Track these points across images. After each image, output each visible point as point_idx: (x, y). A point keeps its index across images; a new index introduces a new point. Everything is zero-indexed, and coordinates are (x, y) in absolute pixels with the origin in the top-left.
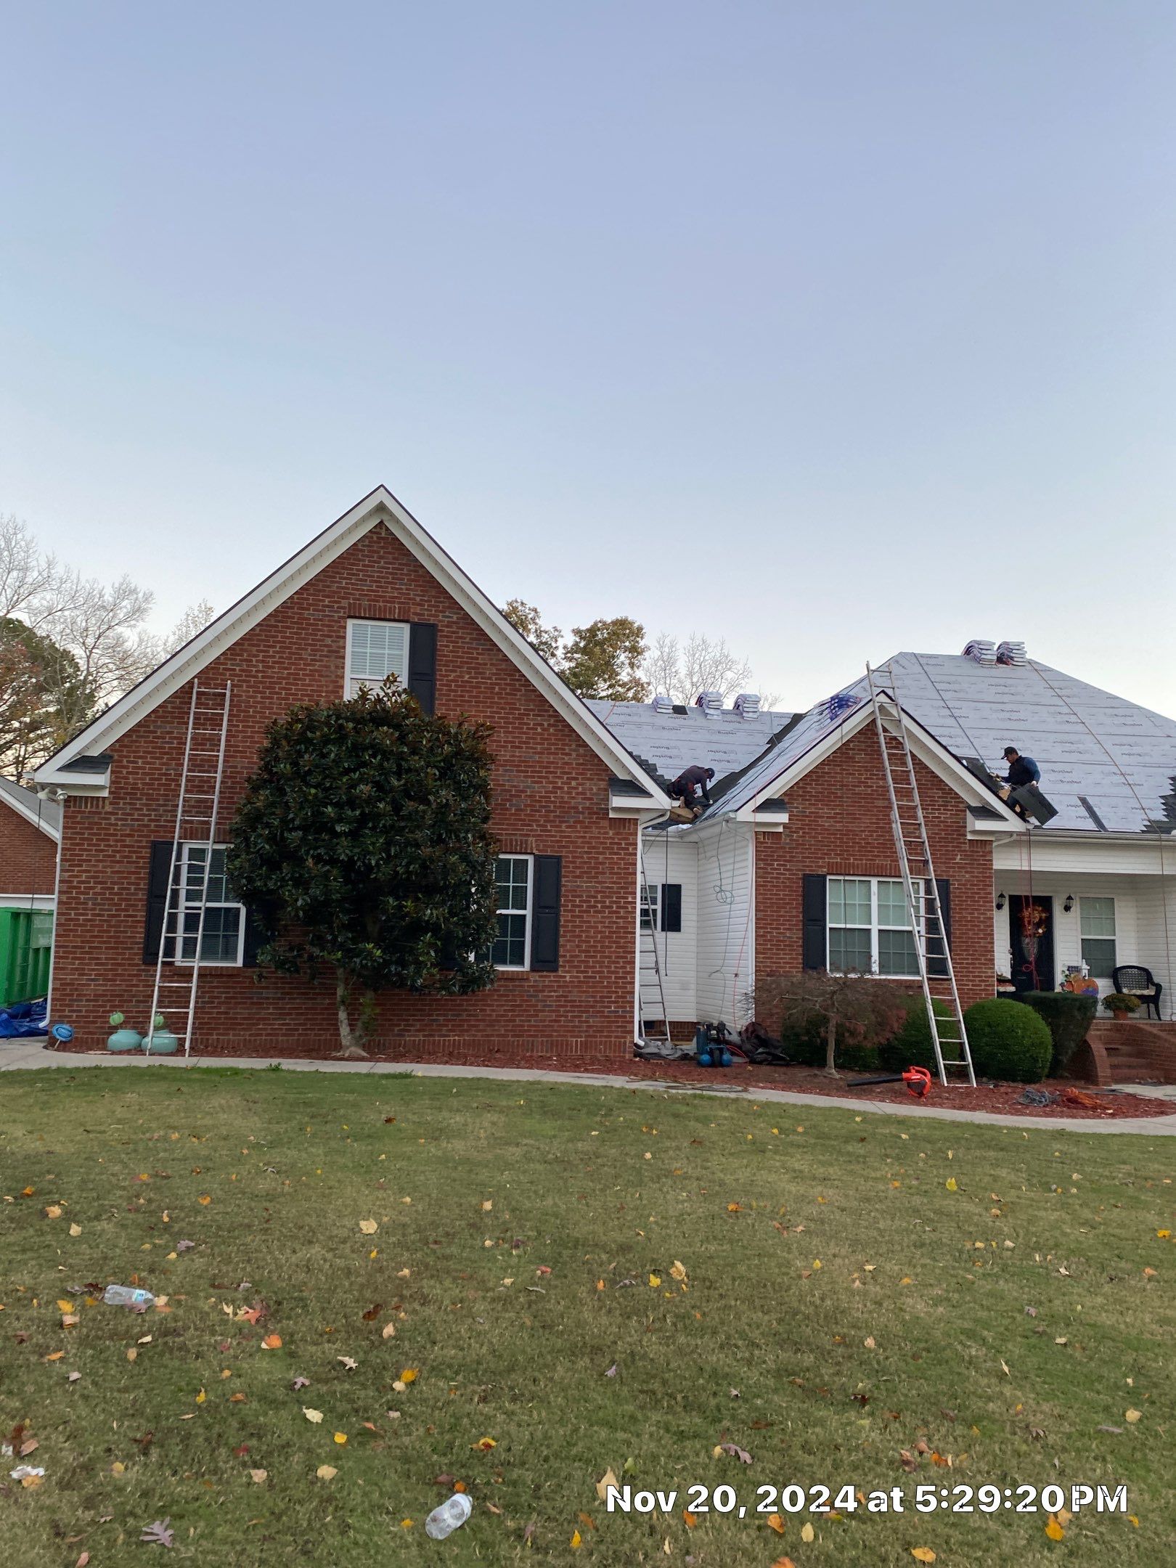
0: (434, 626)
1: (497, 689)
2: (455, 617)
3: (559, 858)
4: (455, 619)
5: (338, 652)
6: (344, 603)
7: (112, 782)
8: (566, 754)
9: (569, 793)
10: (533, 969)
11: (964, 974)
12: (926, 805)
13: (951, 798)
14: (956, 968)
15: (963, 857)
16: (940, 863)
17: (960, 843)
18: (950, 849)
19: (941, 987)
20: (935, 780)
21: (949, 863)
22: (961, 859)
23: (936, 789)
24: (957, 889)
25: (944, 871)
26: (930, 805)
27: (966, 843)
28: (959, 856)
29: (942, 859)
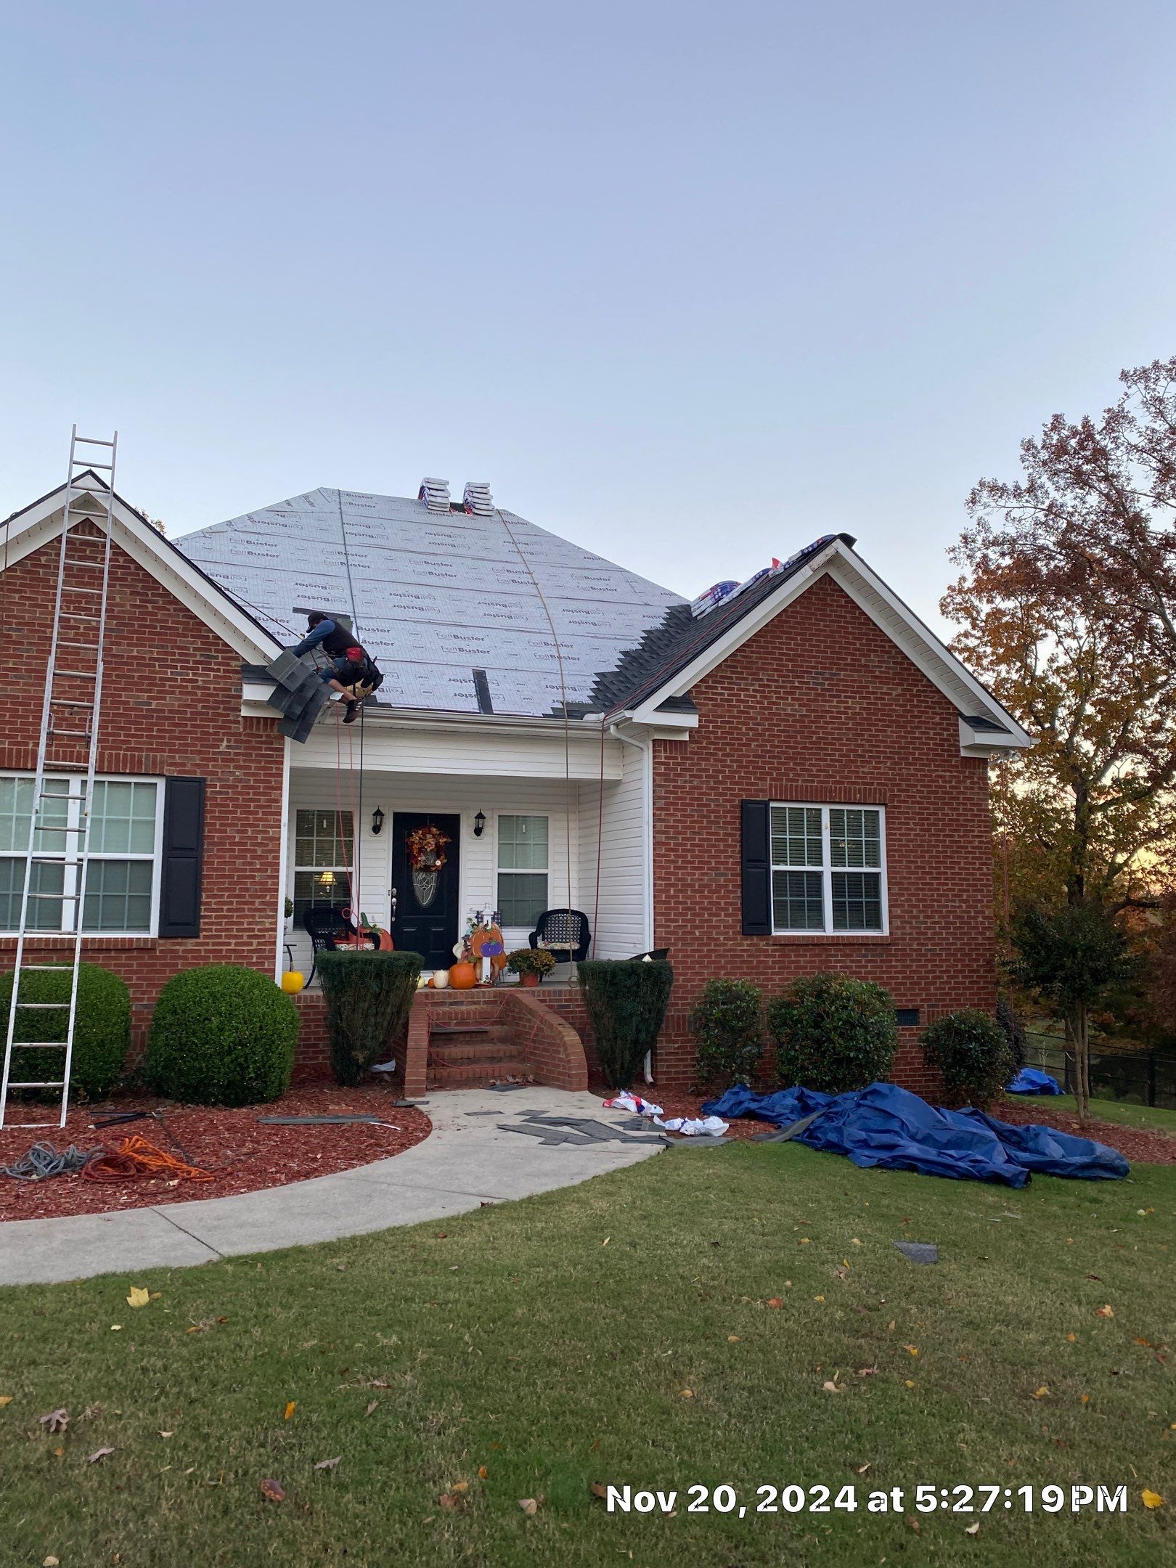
11: (223, 926)
12: (172, 660)
13: (217, 651)
14: (210, 917)
15: (232, 743)
16: (192, 752)
17: (230, 721)
18: (211, 730)
19: (181, 948)
20: (191, 621)
21: (209, 753)
22: (228, 747)
23: (193, 636)
24: (220, 793)
25: (198, 765)
26: (179, 661)
27: (238, 722)
28: (225, 743)
29: (195, 745)
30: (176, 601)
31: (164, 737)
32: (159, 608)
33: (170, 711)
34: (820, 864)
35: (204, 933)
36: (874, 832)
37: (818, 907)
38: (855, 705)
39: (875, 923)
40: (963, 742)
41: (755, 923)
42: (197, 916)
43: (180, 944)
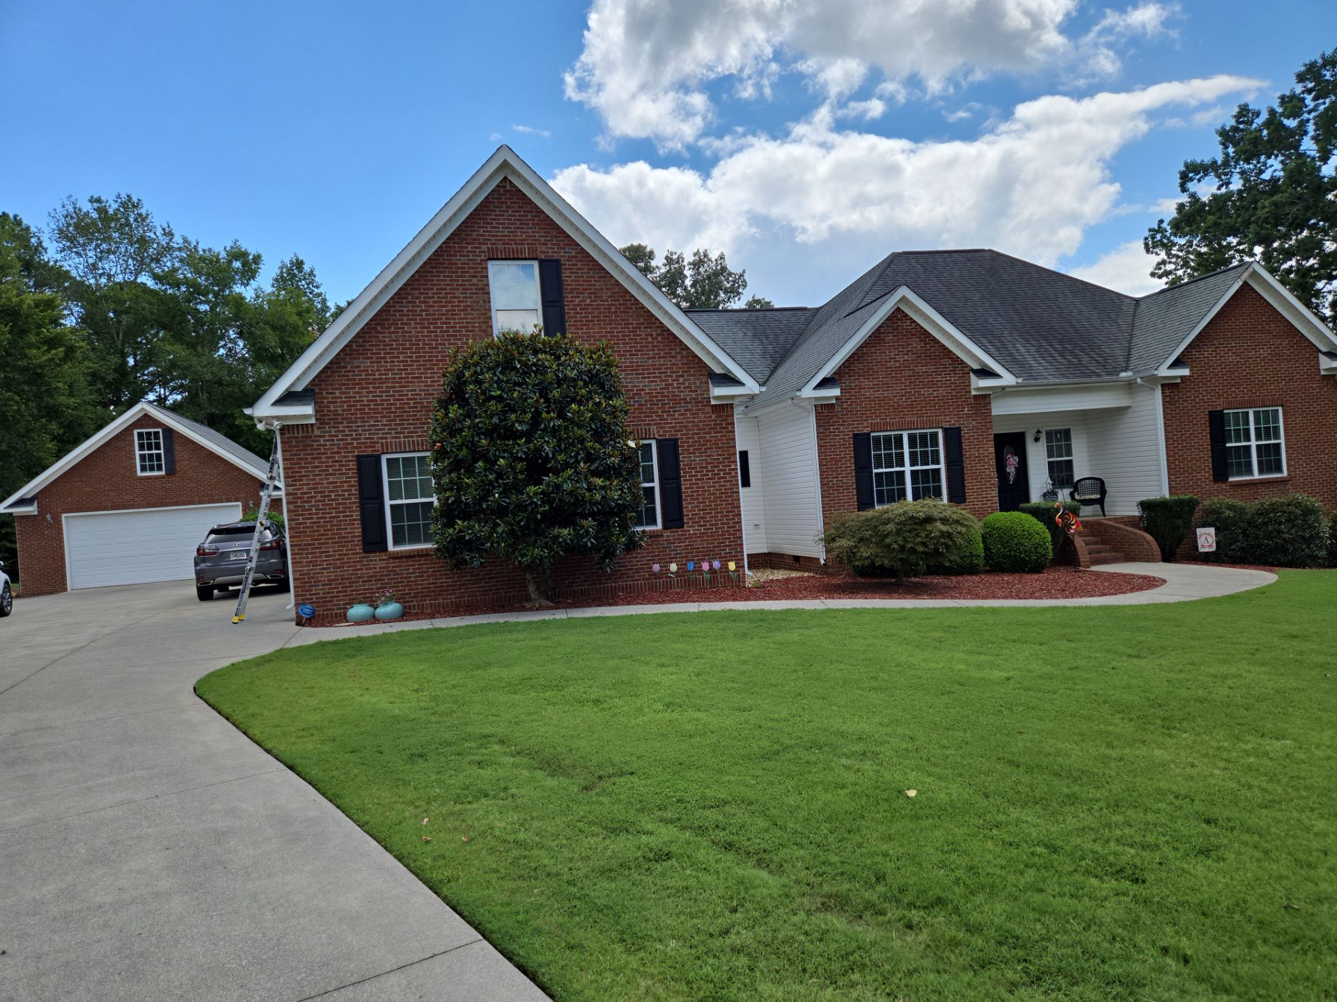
0: (558, 261)
1: (613, 309)
2: (573, 252)
3: (676, 440)
4: (574, 254)
5: (484, 289)
6: (484, 248)
7: (317, 411)
8: (673, 357)
9: (678, 388)
10: (665, 527)
12: (940, 371)
13: (958, 364)
14: (969, 492)
15: (969, 409)
16: (953, 415)
17: (968, 398)
18: (960, 403)
21: (960, 414)
23: (948, 358)
24: (967, 433)
25: (956, 421)
26: (943, 371)
27: (971, 398)
29: (954, 411)
30: (938, 342)
32: (933, 347)
33: (942, 396)
34: (1249, 440)
35: (968, 500)
36: (1276, 420)
37: (1249, 464)
38: (1264, 352)
39: (1279, 470)
40: (1322, 367)
41: (1220, 474)
42: (964, 493)
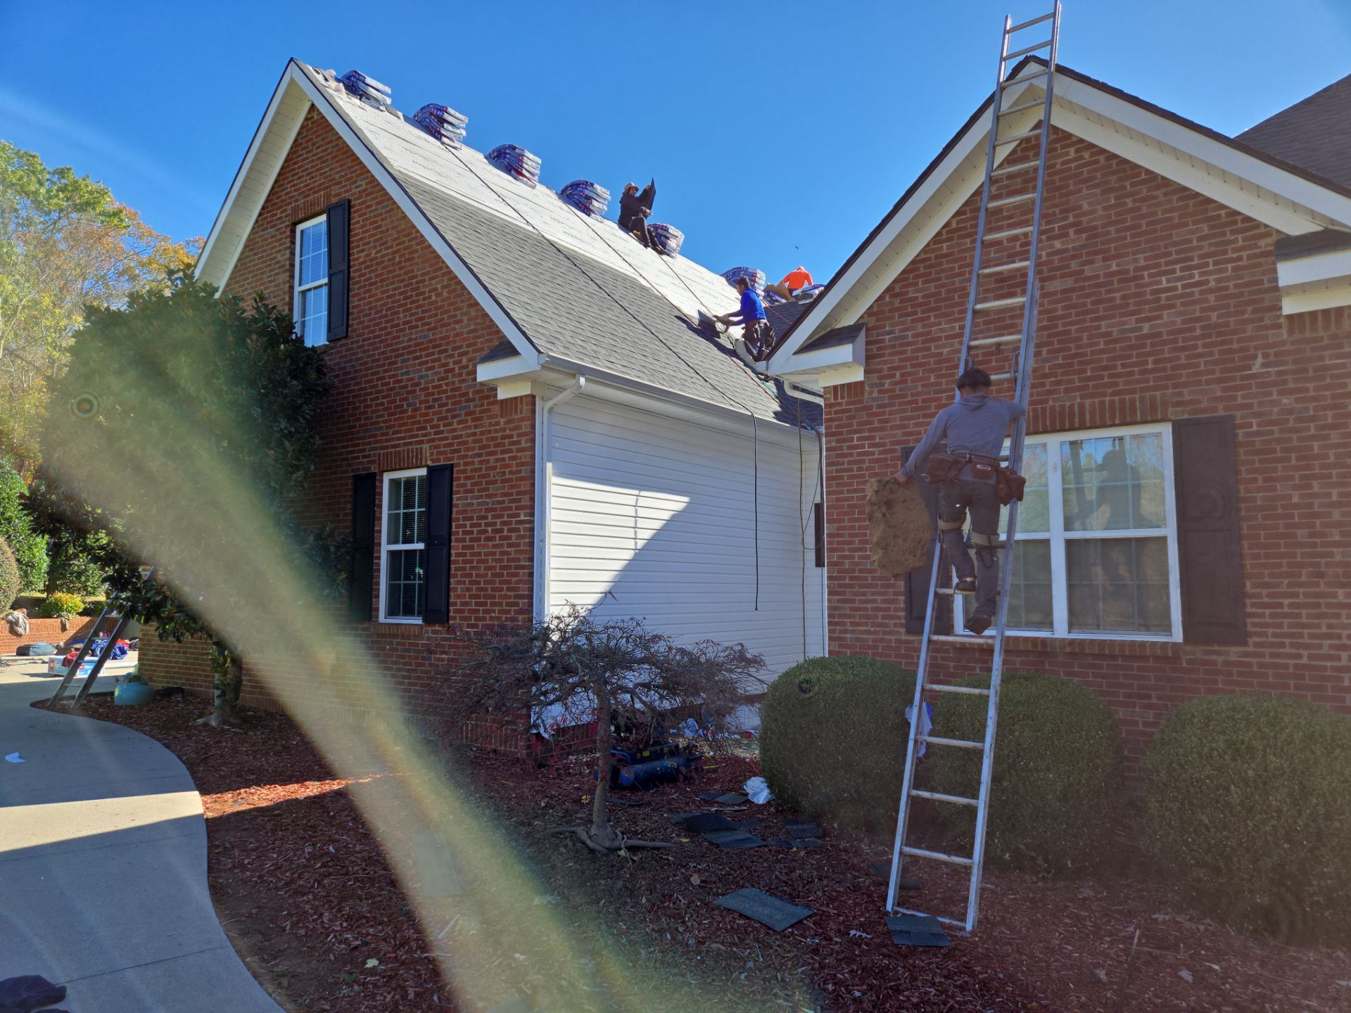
0: (347, 203)
3: (451, 468)
5: (285, 265)
6: (289, 210)
10: (426, 622)
11: (1286, 630)
12: (1168, 264)
13: (1234, 232)
14: (1262, 615)
15: (1272, 358)
16: (1208, 382)
17: (1266, 328)
18: (1235, 346)
19: (1220, 659)
20: (1191, 202)
21: (1234, 379)
22: (1264, 365)
23: (1195, 223)
24: (1258, 434)
25: (1220, 399)
26: (1176, 262)
27: (1279, 326)
28: (1260, 360)
29: (1213, 372)
31: (1164, 369)
32: (1144, 200)
33: (1170, 333)
35: (1256, 639)
42: (1241, 614)
43: (1218, 653)
